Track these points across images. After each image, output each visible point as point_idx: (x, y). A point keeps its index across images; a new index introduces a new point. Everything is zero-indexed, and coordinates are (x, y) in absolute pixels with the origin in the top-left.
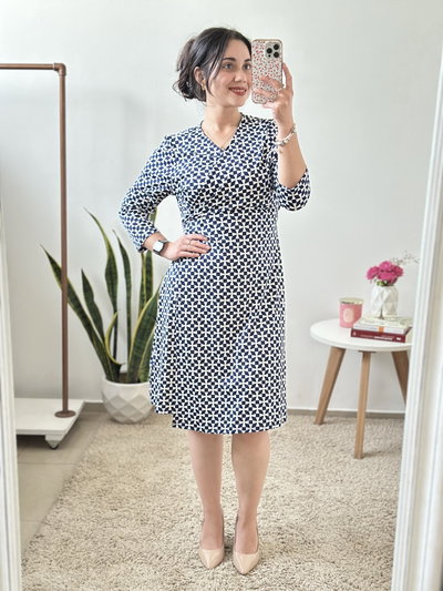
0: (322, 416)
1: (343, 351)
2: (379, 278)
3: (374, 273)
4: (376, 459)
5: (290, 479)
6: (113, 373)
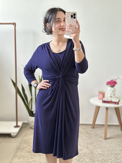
1: (99, 107)
2: (110, 85)
3: (108, 83)
4: (111, 140)
5: (85, 147)
6: (31, 114)
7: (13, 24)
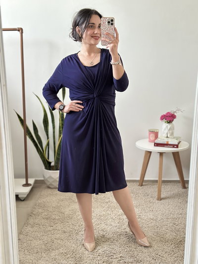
0: (142, 182)
1: (150, 152)
2: (166, 119)
3: (163, 117)
4: (167, 200)
6: (48, 166)
7: (19, 31)
